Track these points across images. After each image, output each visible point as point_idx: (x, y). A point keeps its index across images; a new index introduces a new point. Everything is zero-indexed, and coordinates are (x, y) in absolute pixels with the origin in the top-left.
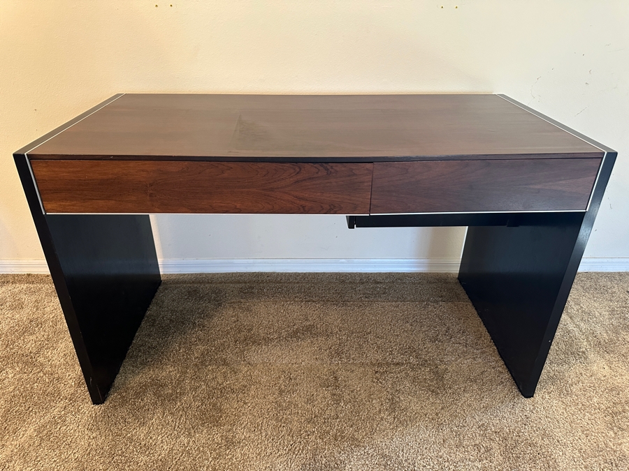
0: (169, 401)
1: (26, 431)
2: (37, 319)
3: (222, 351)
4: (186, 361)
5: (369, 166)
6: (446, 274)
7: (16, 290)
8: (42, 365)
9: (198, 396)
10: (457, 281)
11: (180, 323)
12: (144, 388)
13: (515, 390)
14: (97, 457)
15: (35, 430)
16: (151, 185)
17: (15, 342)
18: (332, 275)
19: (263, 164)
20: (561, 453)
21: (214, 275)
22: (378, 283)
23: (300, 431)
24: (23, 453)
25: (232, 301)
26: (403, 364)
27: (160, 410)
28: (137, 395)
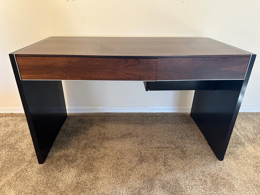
0: (71, 162)
1: (10, 174)
2: (15, 131)
3: (93, 143)
4: (78, 147)
5: (156, 60)
6: (185, 113)
7: (7, 119)
8: (17, 148)
9: (83, 160)
10: (190, 116)
11: (76, 132)
12: (60, 157)
13: (216, 158)
14: (41, 185)
15: (14, 174)
16: (66, 68)
17: (6, 140)
18: (138, 113)
19: (112, 59)
20: (236, 182)
21: (89, 113)
22: (157, 116)
23: (126, 174)
24: (9, 184)
25: (97, 123)
26: (168, 148)
27: (67, 166)
28: (58, 160)
